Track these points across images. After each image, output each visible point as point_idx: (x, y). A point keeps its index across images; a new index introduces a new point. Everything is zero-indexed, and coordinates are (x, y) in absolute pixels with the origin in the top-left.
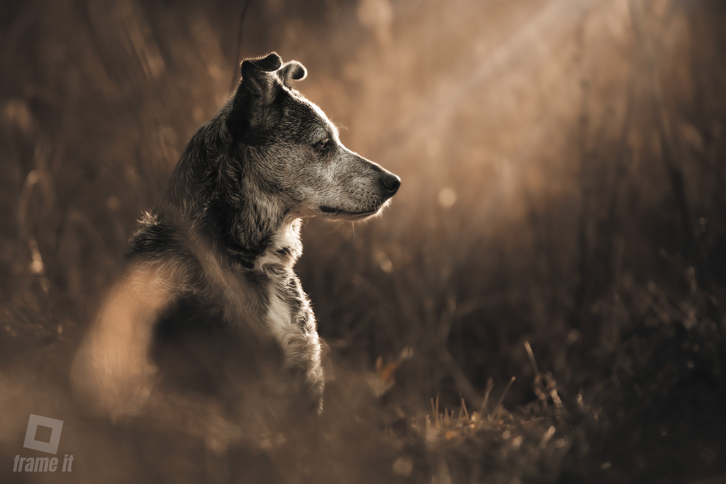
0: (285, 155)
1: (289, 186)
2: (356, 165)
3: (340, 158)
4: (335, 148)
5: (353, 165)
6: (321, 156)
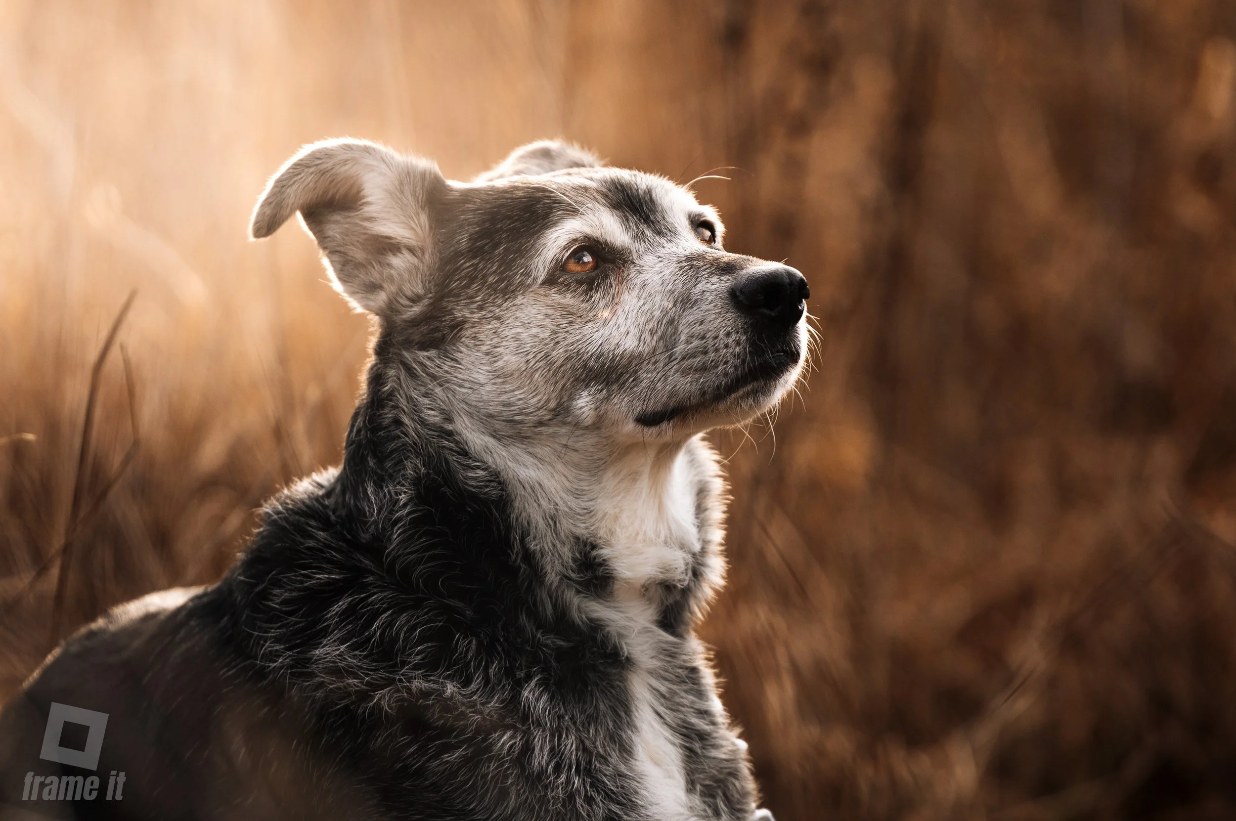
1: (552, 405)
2: (677, 282)
3: (645, 281)
4: (626, 262)
5: (669, 287)
6: (587, 294)
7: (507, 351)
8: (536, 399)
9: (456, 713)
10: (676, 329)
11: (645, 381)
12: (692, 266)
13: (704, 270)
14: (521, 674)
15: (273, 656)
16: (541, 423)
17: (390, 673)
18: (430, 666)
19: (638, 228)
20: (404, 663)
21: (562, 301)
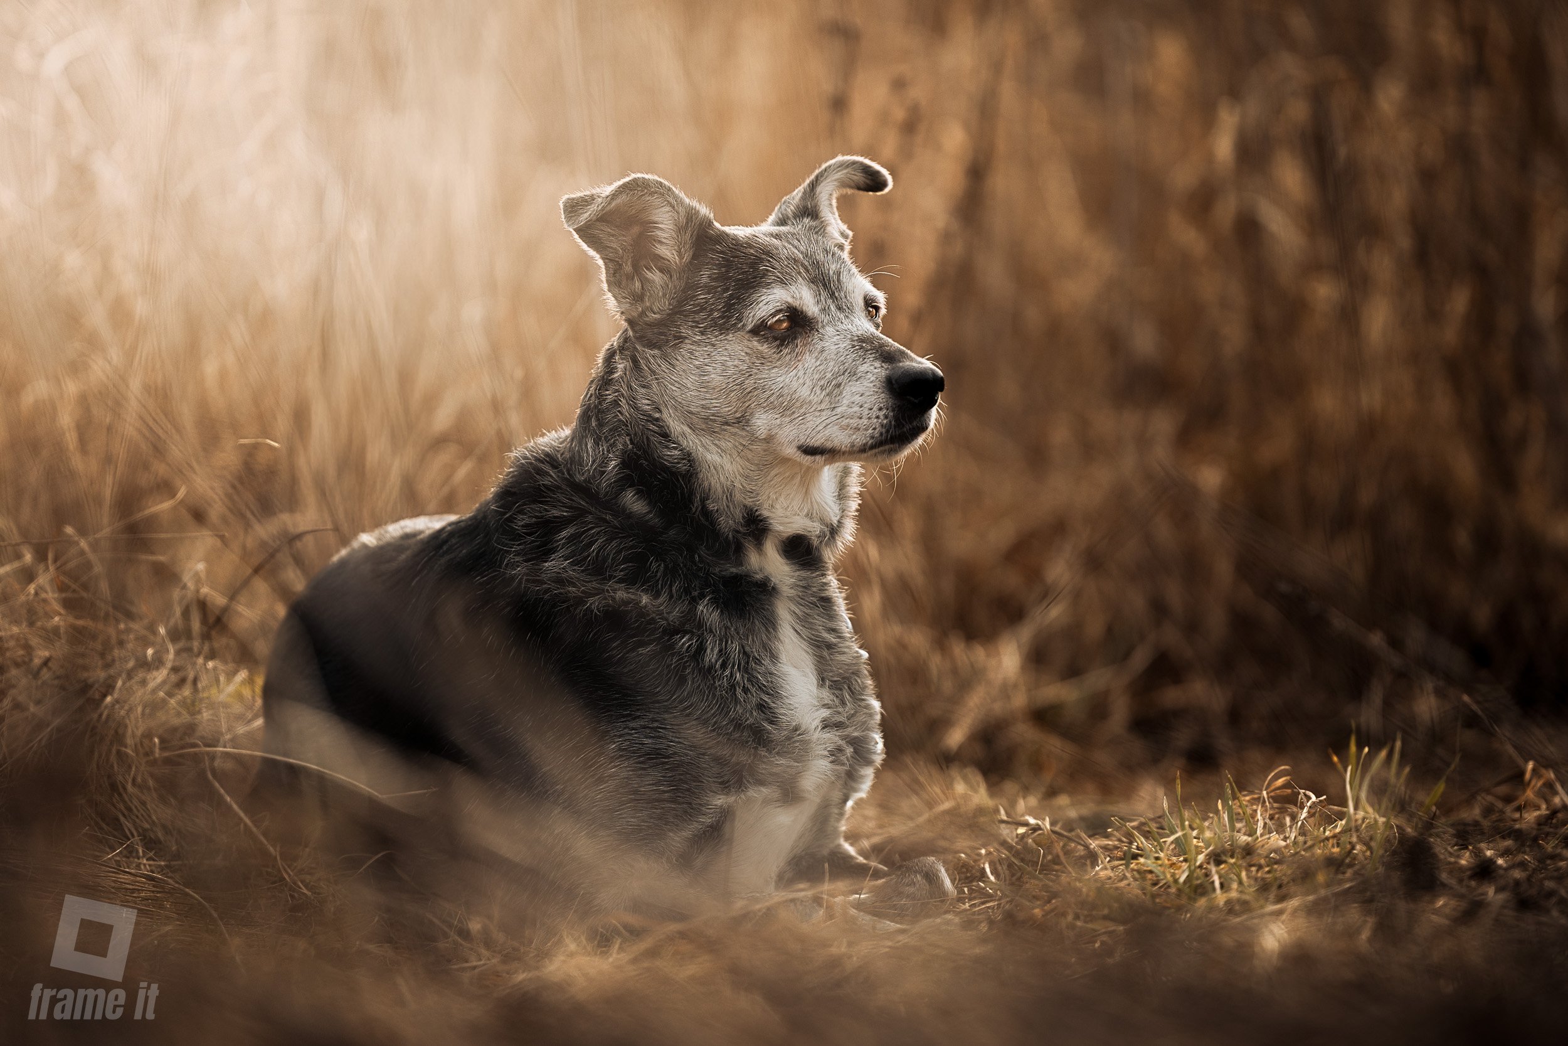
0: (704, 359)
1: (738, 415)
2: (848, 357)
3: (824, 347)
4: (813, 329)
5: (842, 358)
6: (778, 348)
7: (715, 371)
8: (727, 409)
9: (648, 618)
10: (841, 393)
11: (811, 422)
12: (862, 348)
13: (871, 354)
14: (695, 593)
15: (514, 566)
16: (727, 424)
17: (601, 584)
18: (631, 580)
19: (826, 302)
20: (611, 577)
21: (760, 348)
